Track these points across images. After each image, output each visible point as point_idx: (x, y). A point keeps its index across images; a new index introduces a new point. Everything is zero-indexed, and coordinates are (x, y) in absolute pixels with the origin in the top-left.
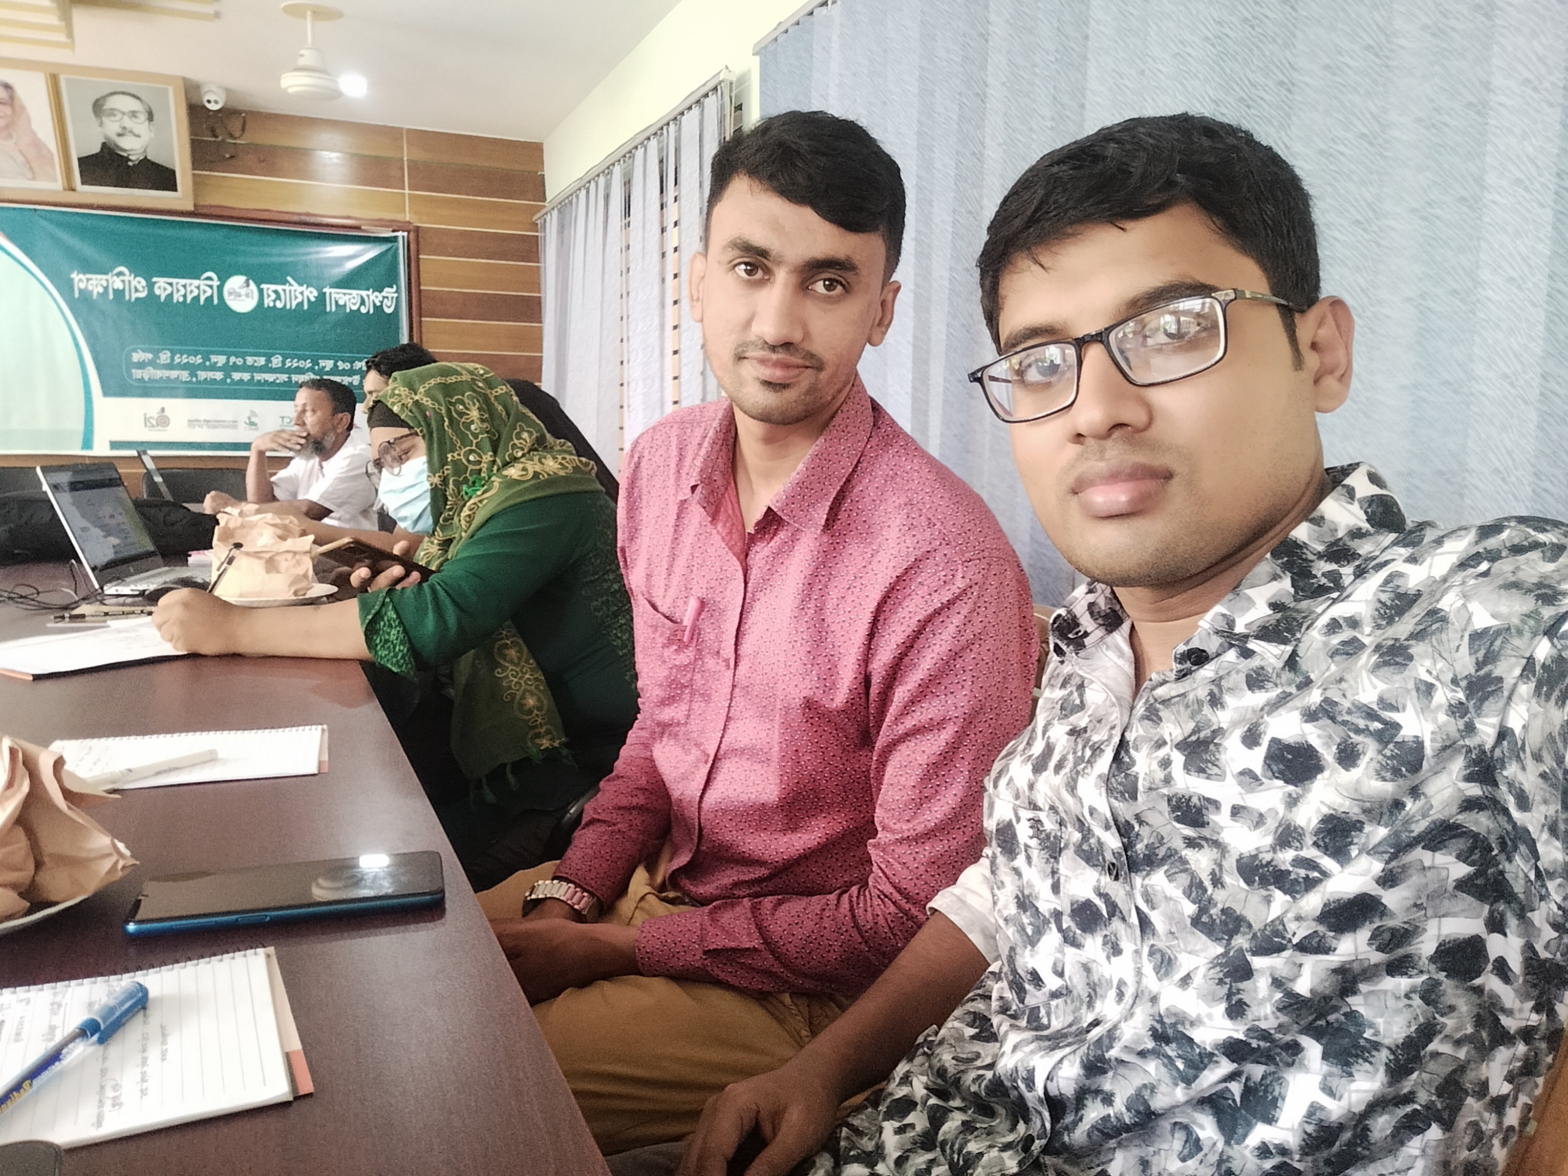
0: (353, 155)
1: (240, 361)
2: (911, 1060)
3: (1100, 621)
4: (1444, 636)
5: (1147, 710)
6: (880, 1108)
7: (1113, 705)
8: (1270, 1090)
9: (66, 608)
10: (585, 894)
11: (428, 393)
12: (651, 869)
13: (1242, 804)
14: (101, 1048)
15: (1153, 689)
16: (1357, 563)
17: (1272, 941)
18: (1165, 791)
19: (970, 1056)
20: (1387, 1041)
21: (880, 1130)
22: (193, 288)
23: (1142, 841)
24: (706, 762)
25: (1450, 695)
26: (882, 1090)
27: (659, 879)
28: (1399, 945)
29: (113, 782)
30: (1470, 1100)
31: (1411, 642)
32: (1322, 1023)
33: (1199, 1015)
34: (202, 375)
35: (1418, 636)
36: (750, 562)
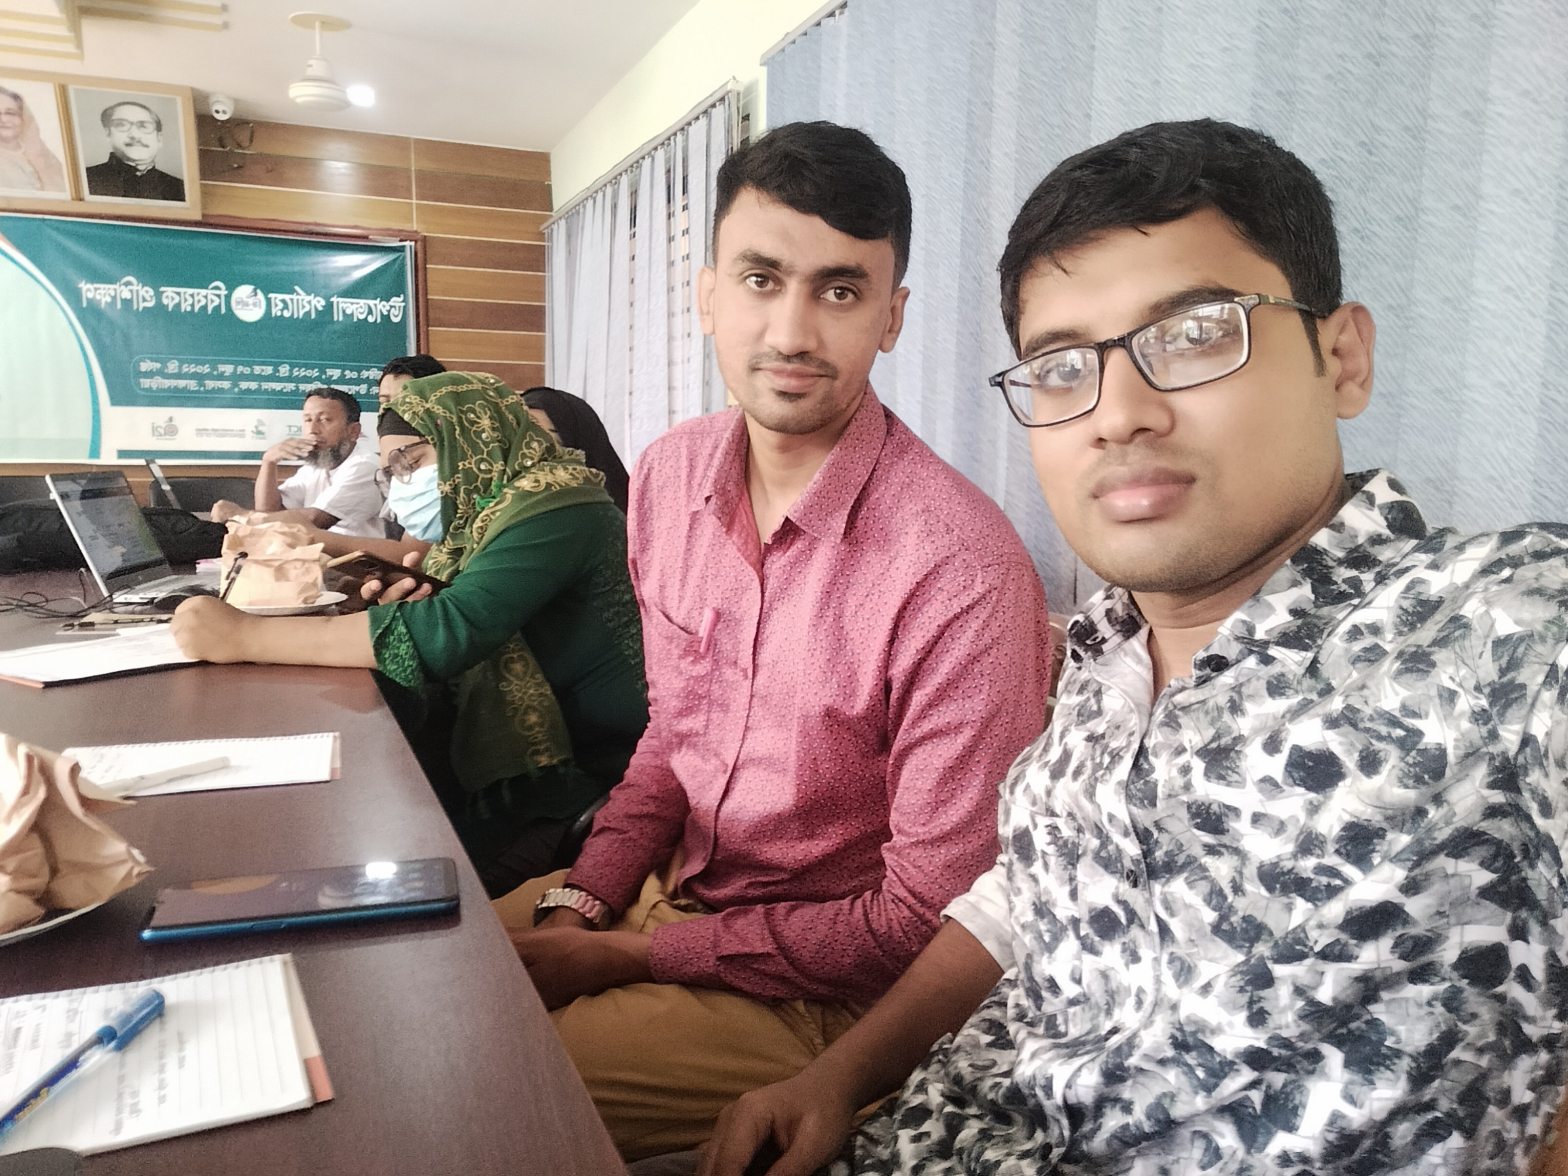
0: (361, 165)
1: (247, 370)
2: (925, 1068)
3: (1118, 627)
4: (1467, 643)
5: (1166, 716)
6: (895, 1116)
7: (1132, 711)
8: (1291, 1097)
9: (74, 616)
10: (597, 902)
11: (439, 402)
12: (663, 876)
13: (1262, 811)
14: (116, 1056)
15: (1173, 695)
16: (1378, 569)
17: (1294, 949)
18: (1185, 798)
19: (986, 1063)
20: (1409, 1049)
21: (896, 1138)
22: (200, 297)
23: (1161, 848)
24: (725, 772)
25: (1473, 702)
26: (896, 1099)
27: (671, 887)
28: (1422, 953)
29: (126, 789)
30: (1492, 1109)
31: (1433, 649)
32: (1344, 1031)
33: (1219, 1024)
34: (210, 384)
35: (1440, 642)
36: (767, 571)
